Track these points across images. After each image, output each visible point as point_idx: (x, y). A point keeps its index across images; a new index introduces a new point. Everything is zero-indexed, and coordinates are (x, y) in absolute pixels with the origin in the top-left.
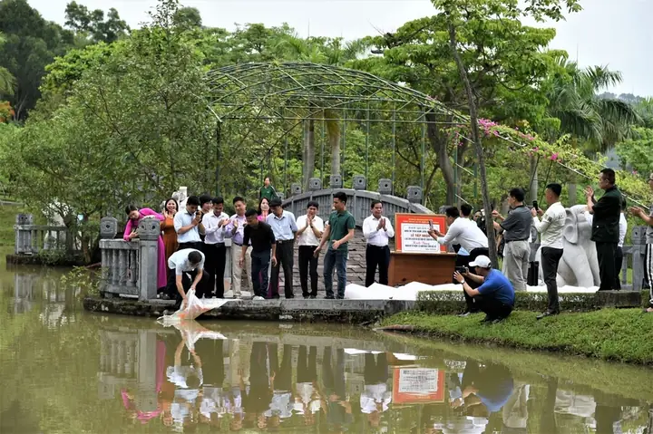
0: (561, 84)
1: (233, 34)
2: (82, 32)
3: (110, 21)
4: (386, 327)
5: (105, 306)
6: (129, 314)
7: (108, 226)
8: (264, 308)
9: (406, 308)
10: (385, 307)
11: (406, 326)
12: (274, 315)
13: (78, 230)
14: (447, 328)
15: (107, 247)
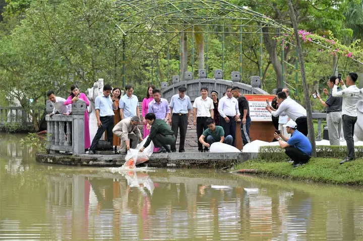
0: (353, 6)
4: (239, 170)
5: (50, 159)
6: (66, 165)
8: (157, 159)
9: (252, 157)
10: (238, 157)
11: (252, 170)
12: (163, 163)
13: (30, 109)
14: (280, 171)
15: (51, 120)
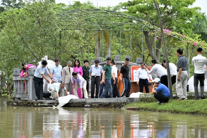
1: (68, 6)
2: (8, 7)
3: (19, 3)
4: (127, 108)
5: (15, 103)
6: (25, 106)
7: (16, 72)
8: (78, 102)
9: (135, 100)
10: (127, 100)
11: (135, 107)
12: (82, 105)
13: (6, 81)
14: (151, 107)
15: (16, 80)
